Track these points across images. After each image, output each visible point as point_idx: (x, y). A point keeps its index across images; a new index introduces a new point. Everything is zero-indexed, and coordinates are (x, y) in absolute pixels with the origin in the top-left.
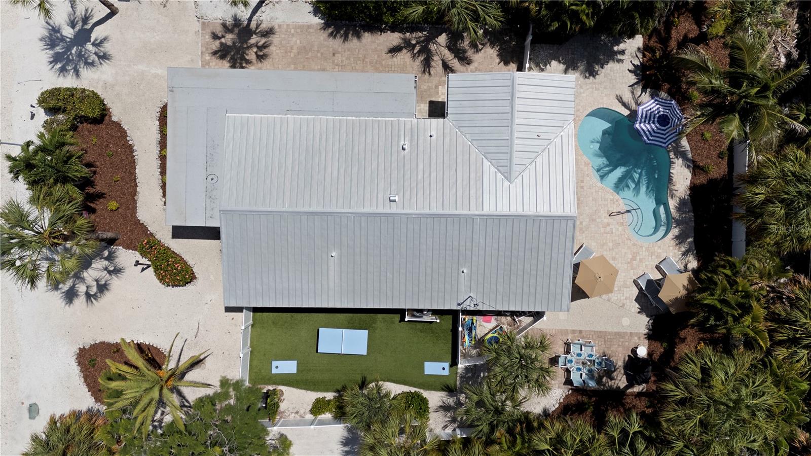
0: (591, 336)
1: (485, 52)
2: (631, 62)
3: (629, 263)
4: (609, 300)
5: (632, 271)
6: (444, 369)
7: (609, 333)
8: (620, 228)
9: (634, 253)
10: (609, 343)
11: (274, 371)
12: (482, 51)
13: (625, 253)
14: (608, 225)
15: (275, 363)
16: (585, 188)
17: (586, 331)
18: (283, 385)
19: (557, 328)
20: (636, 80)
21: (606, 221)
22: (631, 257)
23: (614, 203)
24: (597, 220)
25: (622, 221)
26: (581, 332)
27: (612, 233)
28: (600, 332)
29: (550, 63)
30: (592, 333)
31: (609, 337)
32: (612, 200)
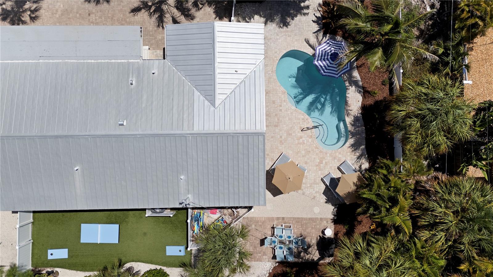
0: (291, 222)
1: (205, 10)
2: (314, 14)
3: (317, 166)
4: (303, 194)
5: (320, 172)
6: (180, 251)
7: (304, 218)
8: (310, 140)
9: (321, 158)
10: (304, 226)
11: (50, 257)
12: (202, 9)
13: (314, 158)
14: (301, 137)
15: (50, 252)
16: (283, 110)
17: (287, 218)
18: (58, 267)
19: (266, 216)
20: (318, 28)
21: (299, 135)
22: (318, 161)
23: (304, 121)
24: (293, 134)
25: (311, 134)
26: (283, 218)
27: (304, 143)
28: (298, 218)
29: (253, 17)
30: (292, 219)
31: (304, 222)
32: (303, 119)
